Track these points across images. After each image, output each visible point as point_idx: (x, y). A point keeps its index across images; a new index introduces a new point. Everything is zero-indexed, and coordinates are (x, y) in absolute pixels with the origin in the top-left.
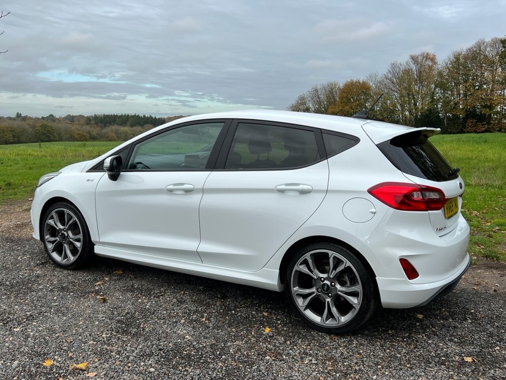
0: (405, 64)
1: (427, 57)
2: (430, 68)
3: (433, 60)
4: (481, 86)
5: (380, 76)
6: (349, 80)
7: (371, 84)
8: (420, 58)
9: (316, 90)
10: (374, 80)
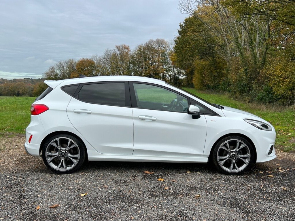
0: (113, 50)
1: (125, 47)
2: (127, 53)
3: (128, 49)
4: (152, 63)
5: (99, 56)
6: (82, 58)
7: (94, 61)
8: (121, 47)
9: (61, 64)
10: (96, 59)
